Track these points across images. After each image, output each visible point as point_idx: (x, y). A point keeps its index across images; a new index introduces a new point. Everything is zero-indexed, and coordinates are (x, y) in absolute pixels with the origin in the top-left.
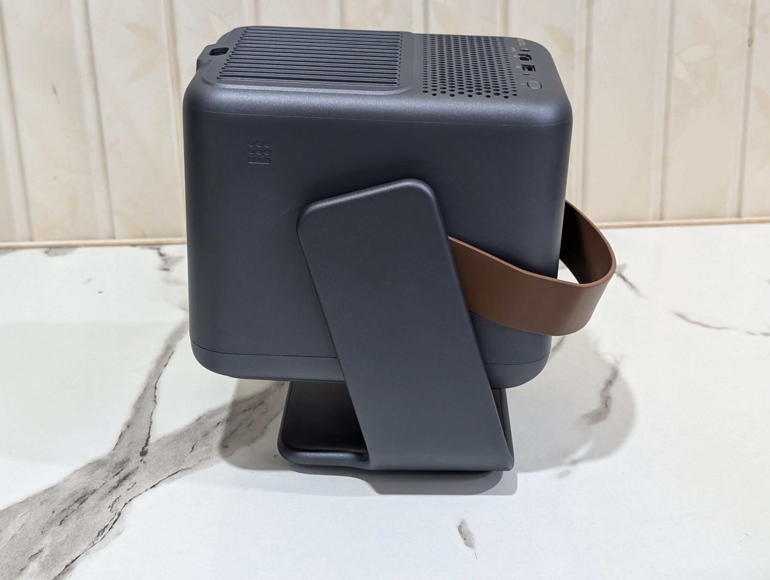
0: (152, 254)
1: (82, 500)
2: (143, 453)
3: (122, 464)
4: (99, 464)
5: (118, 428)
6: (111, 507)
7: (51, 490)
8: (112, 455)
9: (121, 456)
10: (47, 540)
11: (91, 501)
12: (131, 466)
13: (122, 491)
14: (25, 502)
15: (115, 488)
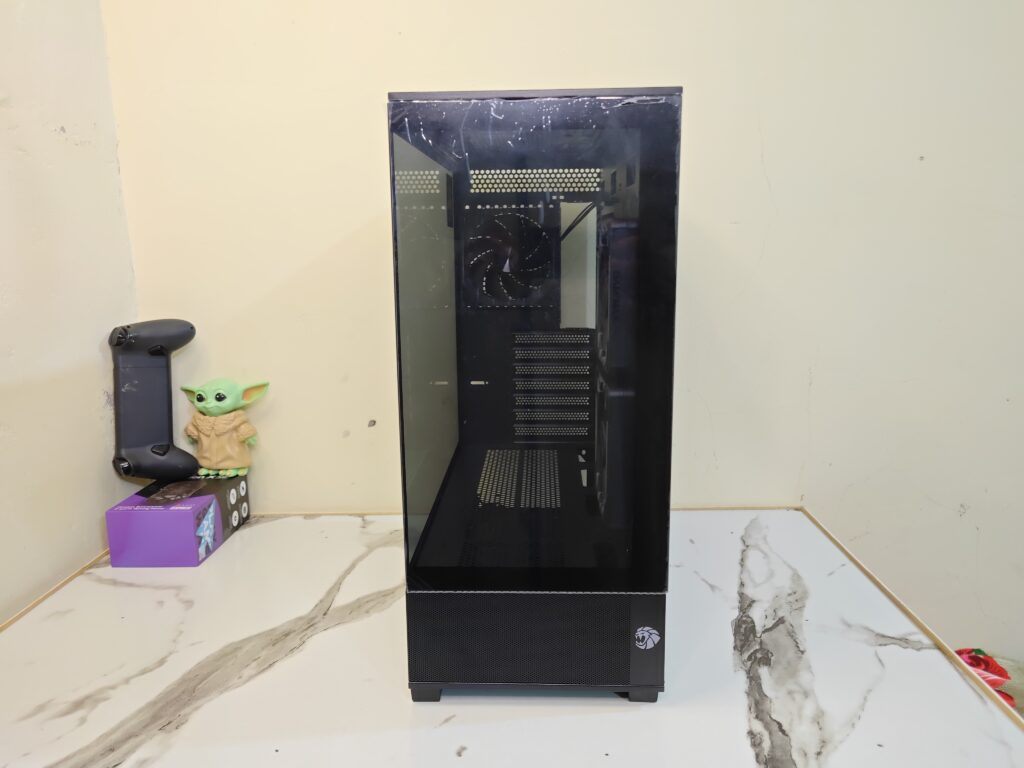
0: (359, 520)
1: (287, 635)
2: (325, 614)
3: (313, 619)
4: (301, 618)
5: (316, 601)
6: (301, 639)
7: (273, 630)
8: (309, 614)
9: (313, 615)
10: (264, 653)
11: (292, 635)
12: (316, 620)
13: (309, 632)
14: (258, 635)
15: (306, 629)
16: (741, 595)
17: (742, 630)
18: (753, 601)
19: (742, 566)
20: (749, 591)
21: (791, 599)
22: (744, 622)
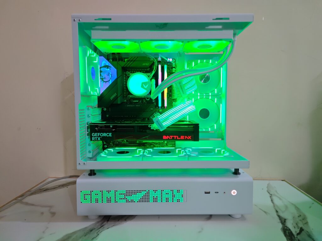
17: (287, 234)
18: (285, 219)
19: (273, 203)
20: (281, 215)
21: (300, 218)
22: (286, 230)
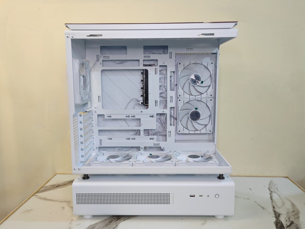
16: (275, 211)
18: (280, 214)
19: (272, 200)
20: (277, 210)
21: (294, 213)
